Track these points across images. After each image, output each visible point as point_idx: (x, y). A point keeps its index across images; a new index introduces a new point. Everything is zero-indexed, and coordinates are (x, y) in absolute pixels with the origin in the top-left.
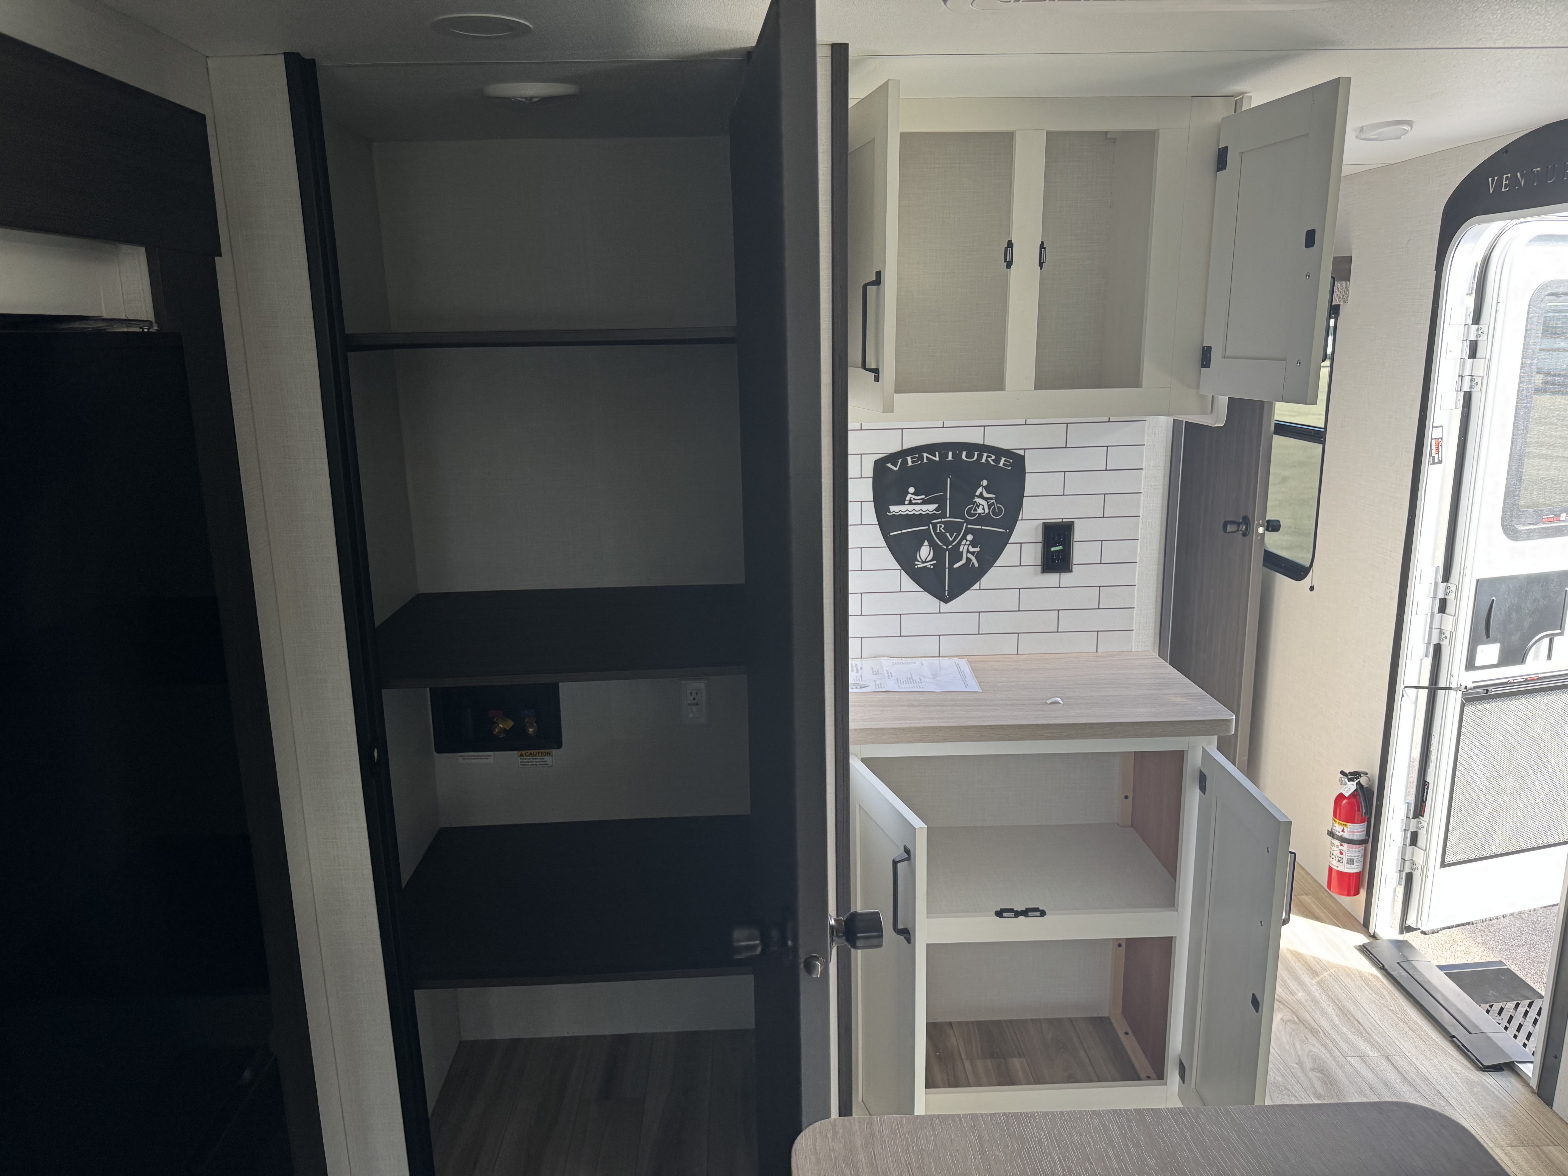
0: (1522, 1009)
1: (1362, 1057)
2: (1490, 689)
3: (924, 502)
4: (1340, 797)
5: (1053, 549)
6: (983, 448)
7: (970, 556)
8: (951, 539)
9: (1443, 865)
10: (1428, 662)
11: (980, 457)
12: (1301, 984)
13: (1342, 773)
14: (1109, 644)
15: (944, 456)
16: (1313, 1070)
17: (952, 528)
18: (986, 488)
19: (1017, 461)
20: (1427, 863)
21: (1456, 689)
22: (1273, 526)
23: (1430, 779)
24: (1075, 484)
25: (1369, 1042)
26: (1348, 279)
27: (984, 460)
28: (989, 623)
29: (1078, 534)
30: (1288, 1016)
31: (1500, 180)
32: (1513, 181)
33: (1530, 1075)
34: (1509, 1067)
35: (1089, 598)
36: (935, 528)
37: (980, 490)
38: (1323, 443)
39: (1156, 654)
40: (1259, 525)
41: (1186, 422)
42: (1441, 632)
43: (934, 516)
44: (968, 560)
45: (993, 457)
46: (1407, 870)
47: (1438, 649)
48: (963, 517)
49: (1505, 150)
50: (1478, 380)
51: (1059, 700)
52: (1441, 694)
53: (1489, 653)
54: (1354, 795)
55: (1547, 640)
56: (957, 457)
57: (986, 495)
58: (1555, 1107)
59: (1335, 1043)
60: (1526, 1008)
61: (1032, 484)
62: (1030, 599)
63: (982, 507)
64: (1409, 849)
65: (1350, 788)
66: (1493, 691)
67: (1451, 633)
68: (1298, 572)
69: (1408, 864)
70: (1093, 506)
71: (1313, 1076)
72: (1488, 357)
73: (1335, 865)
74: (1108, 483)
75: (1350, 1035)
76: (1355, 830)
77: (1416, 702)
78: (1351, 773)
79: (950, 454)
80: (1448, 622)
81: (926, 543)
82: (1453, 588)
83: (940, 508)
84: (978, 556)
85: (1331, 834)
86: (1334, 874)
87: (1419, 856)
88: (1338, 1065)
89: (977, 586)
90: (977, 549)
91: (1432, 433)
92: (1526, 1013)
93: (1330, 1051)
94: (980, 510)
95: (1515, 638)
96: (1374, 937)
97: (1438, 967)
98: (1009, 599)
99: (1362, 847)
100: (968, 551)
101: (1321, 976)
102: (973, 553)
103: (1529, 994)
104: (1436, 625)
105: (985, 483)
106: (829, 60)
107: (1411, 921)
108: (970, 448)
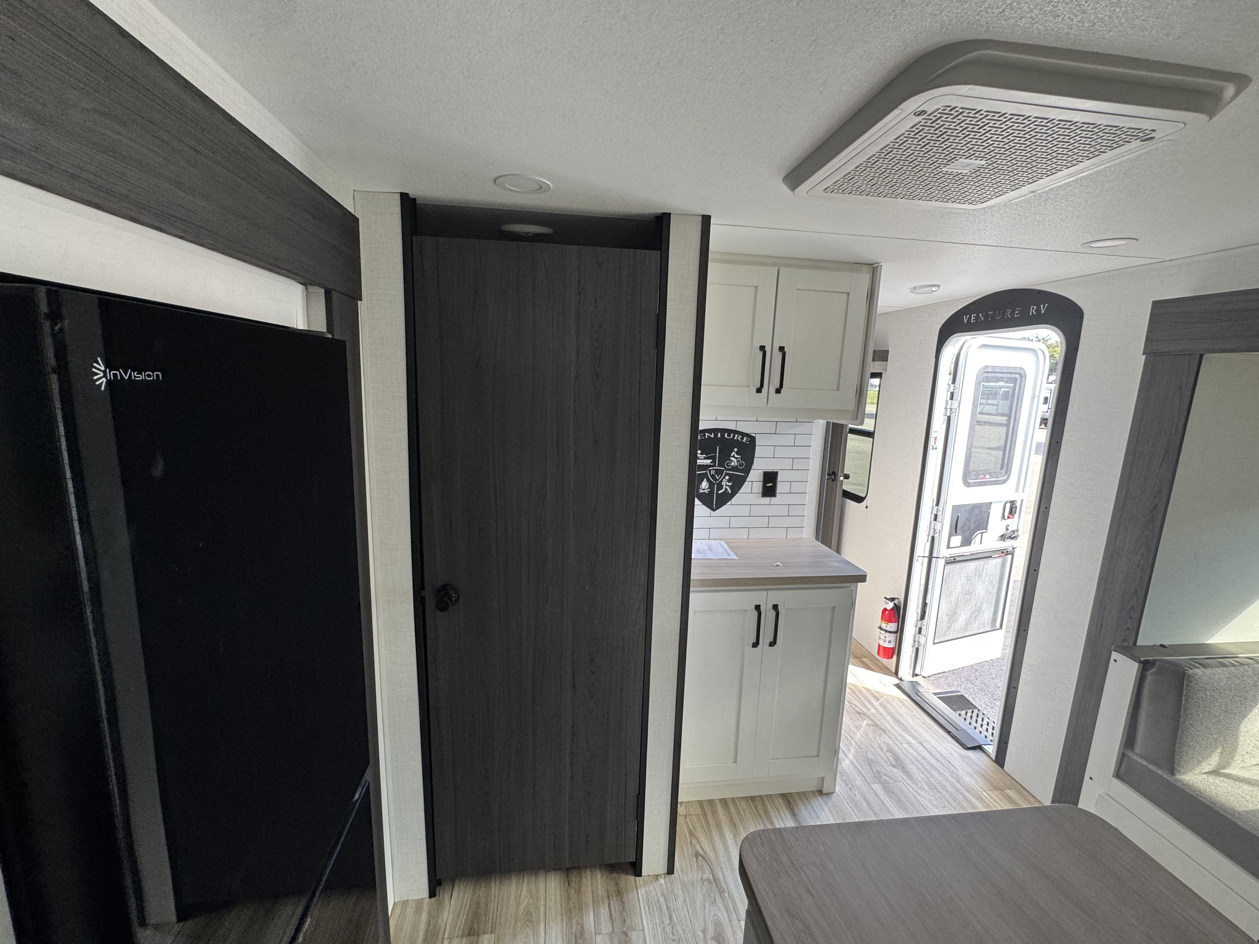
0: (969, 714)
1: (909, 744)
2: (956, 558)
3: (705, 458)
4: (885, 610)
5: (768, 485)
6: (735, 432)
7: (727, 487)
8: (718, 478)
9: (934, 644)
10: (928, 545)
11: (734, 436)
12: (872, 704)
13: (886, 598)
14: (792, 535)
15: (716, 435)
16: (887, 751)
17: (719, 472)
18: (736, 452)
19: (752, 439)
20: (926, 643)
21: (942, 558)
22: (847, 477)
23: (928, 601)
24: (779, 452)
25: (911, 735)
26: (887, 361)
27: (736, 438)
28: (735, 522)
29: (779, 478)
30: (870, 722)
31: (970, 317)
32: (977, 318)
33: (991, 752)
34: (979, 748)
35: (784, 510)
36: (710, 473)
37: (733, 453)
38: (873, 438)
39: (814, 539)
40: (841, 476)
41: (833, 423)
42: (935, 530)
43: (710, 466)
44: (726, 489)
45: (740, 437)
46: (916, 646)
47: (933, 538)
48: (725, 467)
49: (973, 303)
50: (954, 410)
51: (779, 563)
52: (934, 560)
53: (957, 540)
54: (892, 609)
55: (980, 534)
56: (723, 435)
57: (736, 456)
58: (1005, 768)
59: (894, 735)
60: (971, 714)
61: (759, 451)
62: (755, 510)
63: (734, 462)
64: (918, 635)
65: (890, 606)
66: (957, 559)
67: (940, 531)
68: (859, 499)
69: (917, 643)
70: (787, 464)
71: (888, 754)
72: (959, 400)
73: (882, 643)
74: (794, 452)
75: (901, 732)
76: (892, 627)
77: (922, 564)
78: (890, 598)
79: (719, 434)
80: (938, 526)
81: (705, 480)
82: (941, 509)
83: (714, 462)
84: (731, 487)
85: (880, 628)
86: (881, 648)
87: (922, 640)
88: (899, 748)
89: (729, 503)
90: (730, 484)
91: (933, 435)
92: (971, 717)
93: (893, 741)
94: (733, 464)
95: (967, 534)
96: (901, 679)
97: (933, 693)
98: (745, 510)
99: (895, 635)
100: (726, 485)
101: (881, 701)
102: (728, 486)
103: (971, 706)
104: (932, 527)
105: (736, 450)
106: (700, 224)
107: (917, 672)
108: (729, 431)
